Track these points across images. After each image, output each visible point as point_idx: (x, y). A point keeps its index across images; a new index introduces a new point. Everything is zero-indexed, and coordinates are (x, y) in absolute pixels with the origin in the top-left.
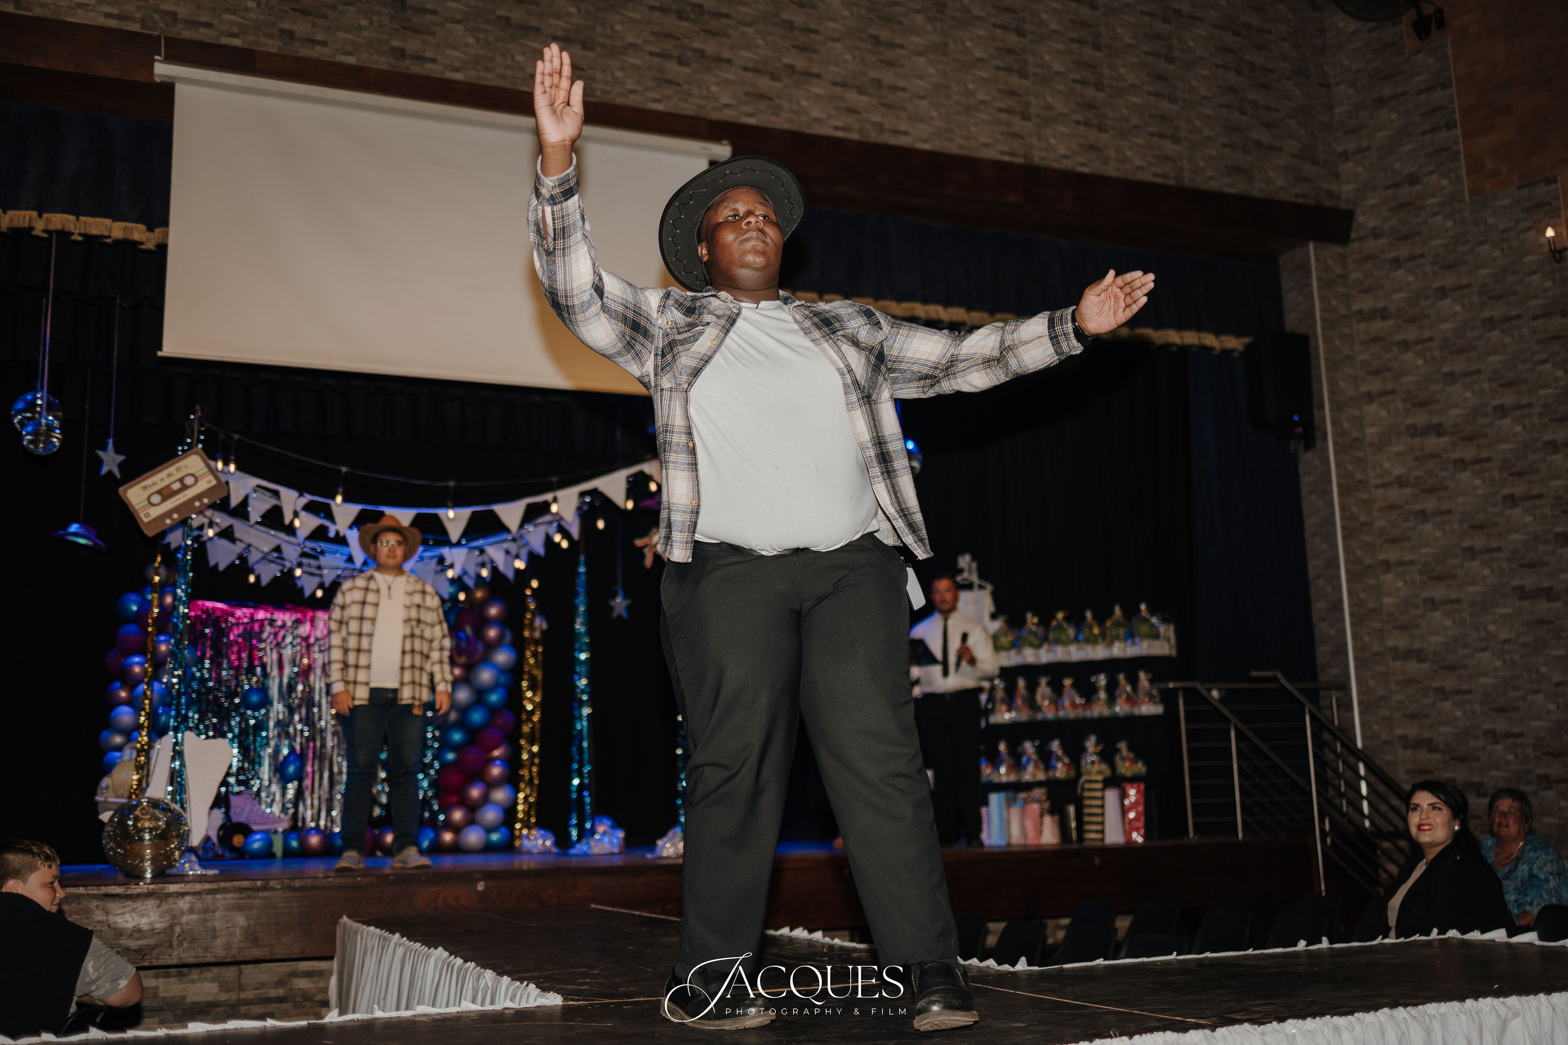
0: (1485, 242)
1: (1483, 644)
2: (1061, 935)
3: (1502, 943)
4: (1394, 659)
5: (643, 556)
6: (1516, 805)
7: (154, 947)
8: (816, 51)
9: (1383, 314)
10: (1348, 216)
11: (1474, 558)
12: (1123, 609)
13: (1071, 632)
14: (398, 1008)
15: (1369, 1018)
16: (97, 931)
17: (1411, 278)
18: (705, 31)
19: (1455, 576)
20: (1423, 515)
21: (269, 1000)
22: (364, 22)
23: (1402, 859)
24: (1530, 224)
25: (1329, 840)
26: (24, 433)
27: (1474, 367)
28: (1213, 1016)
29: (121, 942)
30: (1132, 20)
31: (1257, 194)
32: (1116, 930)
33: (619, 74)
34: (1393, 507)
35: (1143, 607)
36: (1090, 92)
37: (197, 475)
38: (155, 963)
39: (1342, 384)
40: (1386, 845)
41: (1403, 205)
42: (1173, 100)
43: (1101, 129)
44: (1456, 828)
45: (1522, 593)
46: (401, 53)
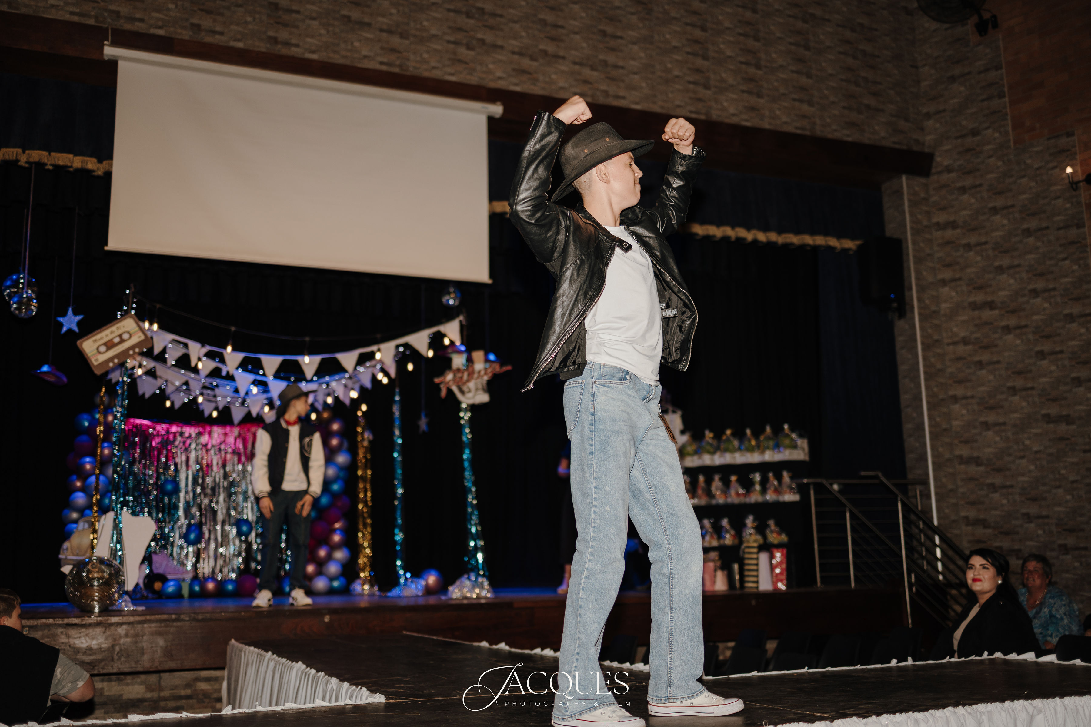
0: (1024, 176)
1: (1022, 454)
2: (728, 653)
3: (1032, 662)
4: (960, 464)
5: (439, 390)
6: (1039, 565)
7: (101, 661)
8: (562, 41)
9: (953, 225)
10: (930, 157)
11: (1015, 395)
12: (772, 428)
13: (736, 443)
14: (270, 705)
15: (939, 713)
16: (62, 649)
17: (973, 201)
18: (485, 26)
19: (1002, 407)
20: (980, 364)
21: (180, 698)
22: (249, 19)
23: (964, 602)
24: (1055, 164)
25: (914, 589)
26: (11, 302)
27: (1016, 263)
28: (832, 712)
29: (78, 657)
30: (781, 20)
31: (866, 141)
32: (766, 651)
33: (425, 56)
34: (959, 359)
35: (786, 426)
36: (752, 70)
37: (131, 332)
38: (102, 672)
39: (924, 273)
40: (954, 592)
41: (968, 150)
42: (809, 76)
43: (759, 96)
44: (1000, 582)
45: (1048, 419)
46: (274, 40)
